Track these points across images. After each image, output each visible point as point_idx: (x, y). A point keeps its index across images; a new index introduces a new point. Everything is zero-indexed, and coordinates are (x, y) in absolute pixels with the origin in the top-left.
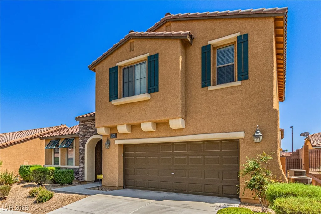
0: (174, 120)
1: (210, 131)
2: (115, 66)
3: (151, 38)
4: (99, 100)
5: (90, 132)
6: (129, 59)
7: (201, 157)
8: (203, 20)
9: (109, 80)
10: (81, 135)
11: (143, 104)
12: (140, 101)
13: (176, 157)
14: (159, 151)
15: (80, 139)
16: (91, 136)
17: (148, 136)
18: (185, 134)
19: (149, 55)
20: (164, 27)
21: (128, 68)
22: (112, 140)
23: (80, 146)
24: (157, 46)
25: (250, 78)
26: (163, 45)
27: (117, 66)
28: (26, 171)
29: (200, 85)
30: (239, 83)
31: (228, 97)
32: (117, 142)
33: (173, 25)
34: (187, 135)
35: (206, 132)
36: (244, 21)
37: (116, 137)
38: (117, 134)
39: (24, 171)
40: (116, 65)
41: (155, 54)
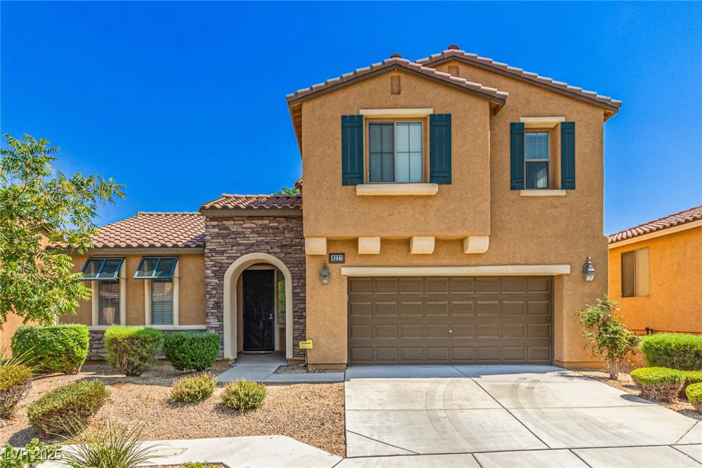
0: (477, 238)
1: (523, 261)
2: (355, 114)
3: (438, 81)
4: (315, 178)
5: (239, 245)
6: (389, 108)
7: (496, 302)
8: (513, 79)
9: (340, 141)
10: (211, 250)
11: (420, 203)
12: (413, 196)
13: (455, 303)
14: (424, 292)
15: (207, 259)
16: (242, 254)
17: (416, 262)
18: (485, 263)
19: (432, 113)
20: (446, 67)
21: (381, 124)
22: (332, 267)
23: (209, 277)
24: (448, 100)
25: (576, 189)
26: (460, 103)
27: (362, 116)
28: (51, 342)
29: (508, 184)
30: (563, 193)
31: (548, 211)
32: (346, 271)
33: (462, 68)
34: (488, 265)
35: (518, 261)
36: (569, 102)
37: (343, 262)
38: (346, 255)
39: (44, 343)
40: (359, 112)
41: (444, 113)
